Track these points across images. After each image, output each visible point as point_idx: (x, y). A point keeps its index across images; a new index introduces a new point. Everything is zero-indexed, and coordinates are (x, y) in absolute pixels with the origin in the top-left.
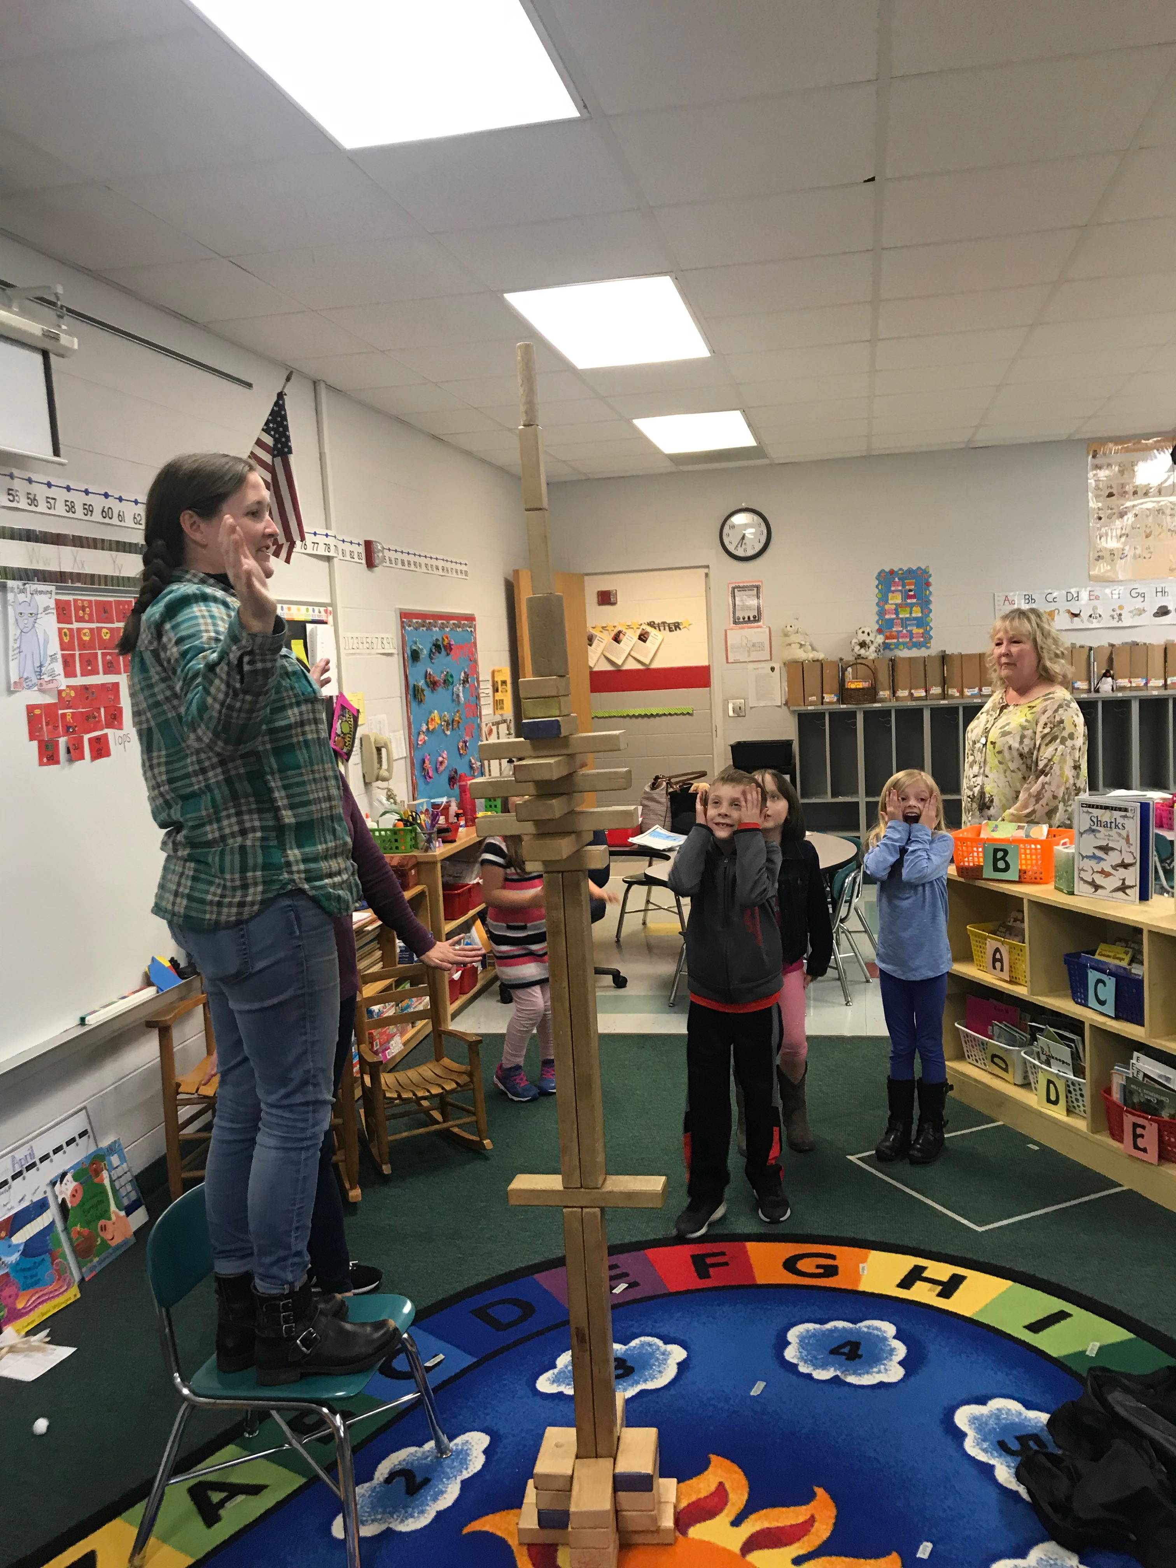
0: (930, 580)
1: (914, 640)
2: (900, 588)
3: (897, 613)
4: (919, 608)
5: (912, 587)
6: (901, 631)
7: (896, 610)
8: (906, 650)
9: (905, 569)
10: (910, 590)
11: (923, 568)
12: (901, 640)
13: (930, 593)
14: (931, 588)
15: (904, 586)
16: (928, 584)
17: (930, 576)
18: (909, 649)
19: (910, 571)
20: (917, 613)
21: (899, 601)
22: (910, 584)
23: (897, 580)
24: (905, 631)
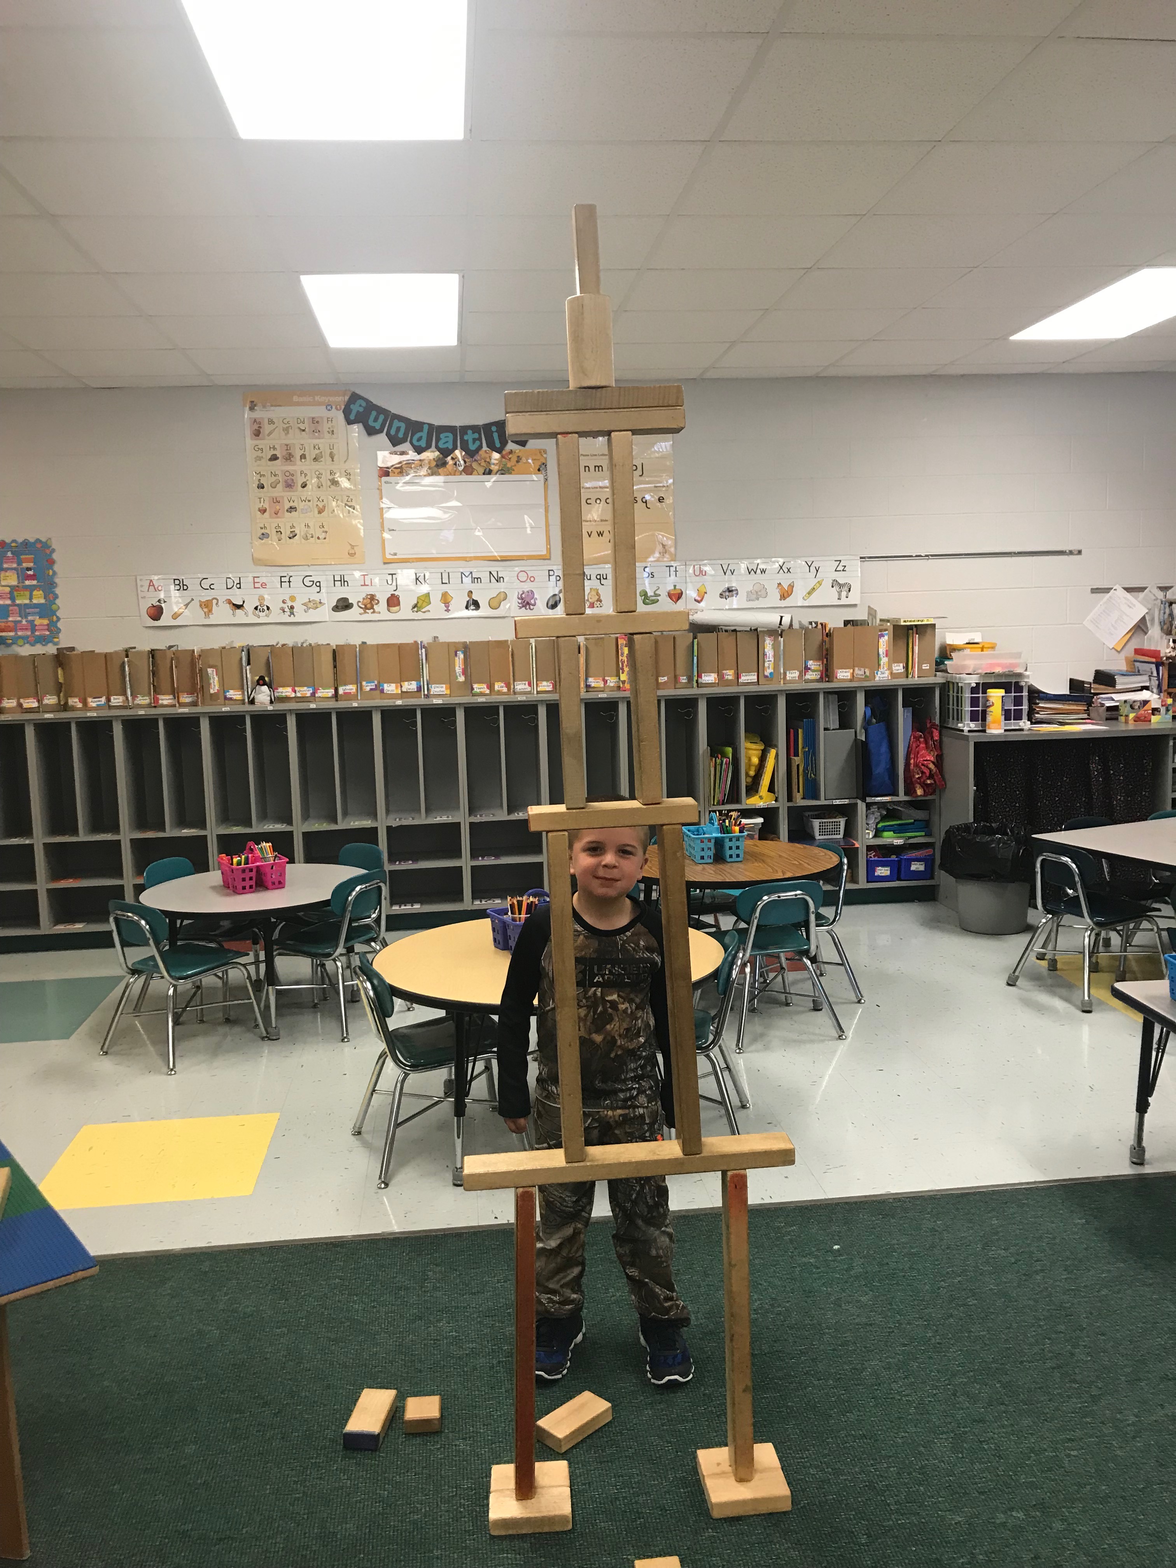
0: (55, 556)
1: (37, 633)
2: (15, 565)
3: (13, 599)
4: (41, 592)
5: (31, 565)
6: (21, 621)
7: (11, 593)
8: (27, 646)
9: (20, 540)
10: (29, 569)
11: (44, 540)
12: (20, 633)
13: (55, 573)
14: (56, 567)
15: (19, 564)
16: (52, 562)
17: (53, 551)
18: (33, 645)
19: (26, 543)
20: (39, 598)
21: (14, 582)
22: (28, 561)
23: (9, 554)
24: (24, 622)
